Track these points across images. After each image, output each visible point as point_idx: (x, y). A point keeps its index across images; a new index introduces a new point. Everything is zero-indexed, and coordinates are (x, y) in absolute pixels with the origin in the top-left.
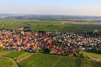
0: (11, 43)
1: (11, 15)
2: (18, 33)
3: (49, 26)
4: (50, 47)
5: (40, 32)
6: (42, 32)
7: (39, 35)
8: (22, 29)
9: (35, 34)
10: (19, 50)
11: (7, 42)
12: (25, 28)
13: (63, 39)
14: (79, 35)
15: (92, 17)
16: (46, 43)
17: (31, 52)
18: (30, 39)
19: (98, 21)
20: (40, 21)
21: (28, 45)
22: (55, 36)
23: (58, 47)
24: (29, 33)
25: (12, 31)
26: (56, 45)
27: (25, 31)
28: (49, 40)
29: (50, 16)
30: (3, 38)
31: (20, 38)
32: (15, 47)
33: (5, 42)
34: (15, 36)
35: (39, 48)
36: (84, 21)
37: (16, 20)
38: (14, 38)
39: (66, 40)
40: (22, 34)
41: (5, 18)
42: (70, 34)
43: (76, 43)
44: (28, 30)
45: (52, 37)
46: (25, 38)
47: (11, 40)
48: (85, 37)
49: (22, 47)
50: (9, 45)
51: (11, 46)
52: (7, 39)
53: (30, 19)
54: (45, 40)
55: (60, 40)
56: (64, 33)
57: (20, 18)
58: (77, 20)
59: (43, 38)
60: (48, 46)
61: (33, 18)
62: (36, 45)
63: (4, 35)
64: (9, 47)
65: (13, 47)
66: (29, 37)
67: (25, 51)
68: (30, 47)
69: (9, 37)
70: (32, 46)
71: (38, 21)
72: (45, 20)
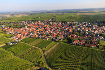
0: (43, 32)
1: (45, 11)
2: (48, 23)
3: (69, 17)
4: (72, 36)
5: (62, 22)
6: (64, 22)
7: (62, 24)
8: (50, 20)
9: (59, 24)
10: (48, 39)
11: (40, 32)
12: (52, 19)
13: (81, 28)
14: (94, 24)
15: (98, 9)
16: (68, 32)
17: (56, 41)
18: (56, 28)
19: (104, 12)
20: (62, 14)
21: (55, 34)
22: (74, 25)
23: (78, 36)
24: (55, 23)
25: (44, 22)
26: (77, 34)
27: (52, 22)
28: (70, 29)
29: (68, 10)
30: (38, 27)
31: (49, 28)
32: (45, 36)
33: (38, 31)
34: (46, 26)
35: (63, 37)
36: (93, 12)
37: (47, 14)
38: (45, 28)
39: (83, 28)
40: (51, 24)
41: (41, 13)
42: (85, 23)
43: (93, 31)
44: (54, 21)
45: (72, 26)
46: (52, 27)
47: (43, 29)
48: (100, 26)
49: (50, 36)
50: (40, 35)
51: (42, 35)
52: (40, 29)
53: (55, 12)
54: (67, 29)
55: (79, 29)
56: (81, 23)
57: (50, 12)
58: (87, 11)
59: (65, 27)
60: (70, 35)
61: (57, 12)
62: (60, 34)
63: (39, 25)
64: (40, 37)
65: (43, 36)
66: (55, 26)
67: (52, 40)
68: (56, 36)
69: (42, 27)
70: (57, 35)
71: (61, 14)
72: (65, 13)
